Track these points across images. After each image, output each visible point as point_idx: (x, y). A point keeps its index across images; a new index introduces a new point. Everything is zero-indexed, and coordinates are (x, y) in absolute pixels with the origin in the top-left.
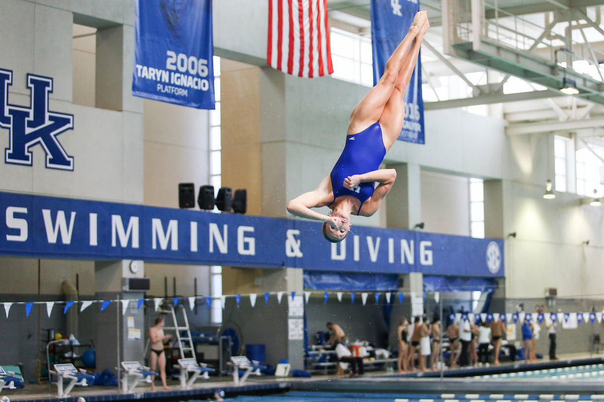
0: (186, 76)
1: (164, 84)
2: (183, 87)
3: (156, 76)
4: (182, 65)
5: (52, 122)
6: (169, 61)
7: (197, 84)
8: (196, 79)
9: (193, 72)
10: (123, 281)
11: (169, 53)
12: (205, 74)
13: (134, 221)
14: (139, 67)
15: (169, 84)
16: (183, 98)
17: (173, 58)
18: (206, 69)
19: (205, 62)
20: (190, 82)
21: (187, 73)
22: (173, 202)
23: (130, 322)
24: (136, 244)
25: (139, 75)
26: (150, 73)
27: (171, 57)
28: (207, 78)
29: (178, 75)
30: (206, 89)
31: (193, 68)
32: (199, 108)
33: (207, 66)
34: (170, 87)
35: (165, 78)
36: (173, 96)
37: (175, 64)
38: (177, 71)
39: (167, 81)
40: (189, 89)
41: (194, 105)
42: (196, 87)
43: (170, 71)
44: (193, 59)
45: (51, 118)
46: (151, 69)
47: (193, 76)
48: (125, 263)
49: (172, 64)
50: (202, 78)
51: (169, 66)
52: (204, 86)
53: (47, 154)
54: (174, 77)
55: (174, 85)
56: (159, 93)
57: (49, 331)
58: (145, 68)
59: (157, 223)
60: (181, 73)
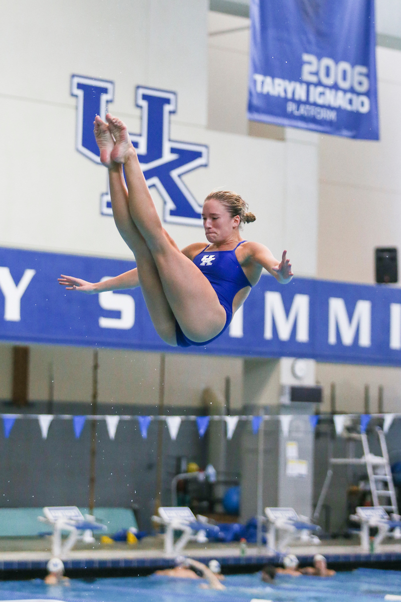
0: (333, 92)
1: (299, 103)
2: (329, 108)
3: (285, 91)
4: (328, 74)
5: (174, 157)
6: (306, 69)
7: (351, 102)
8: (349, 95)
9: (345, 85)
10: (281, 389)
11: (306, 57)
12: (364, 88)
13: (301, 302)
14: (259, 78)
15: (307, 102)
16: (330, 123)
17: (311, 64)
18: (365, 81)
19: (364, 70)
20: (340, 100)
21: (335, 87)
22: (366, 275)
23: (291, 450)
24: (303, 335)
25: (259, 89)
26: (276, 87)
27: (309, 63)
28: (367, 94)
29: (320, 89)
30: (365, 109)
31: (344, 78)
32: (354, 137)
33: (368, 76)
34: (308, 107)
35: (300, 92)
36: (313, 120)
37: (316, 74)
38: (319, 84)
39: (304, 98)
40: (338, 110)
41: (345, 132)
42: (349, 107)
43: (309, 84)
44: (344, 65)
45: (173, 150)
46: (278, 81)
47: (345, 91)
48: (286, 363)
49: (312, 73)
50: (359, 94)
51: (306, 76)
52: (363, 105)
53: (165, 203)
54: (315, 92)
55: (315, 104)
56: (291, 116)
57: (179, 460)
58: (268, 80)
59: (337, 306)
60: (325, 86)
